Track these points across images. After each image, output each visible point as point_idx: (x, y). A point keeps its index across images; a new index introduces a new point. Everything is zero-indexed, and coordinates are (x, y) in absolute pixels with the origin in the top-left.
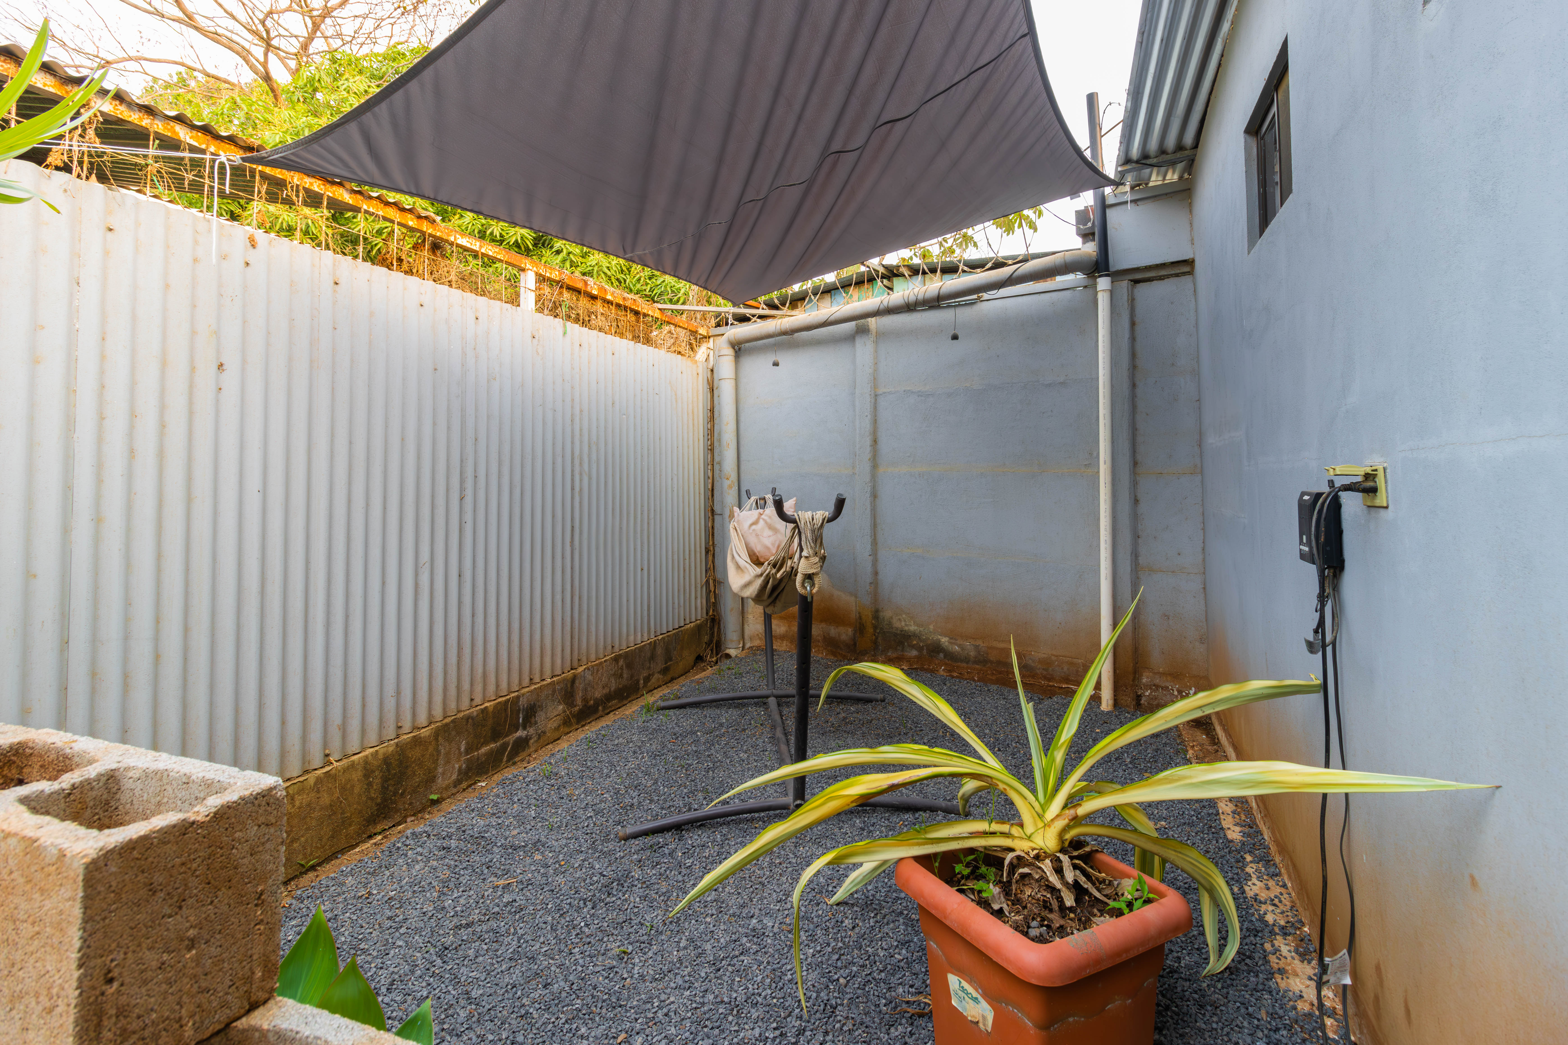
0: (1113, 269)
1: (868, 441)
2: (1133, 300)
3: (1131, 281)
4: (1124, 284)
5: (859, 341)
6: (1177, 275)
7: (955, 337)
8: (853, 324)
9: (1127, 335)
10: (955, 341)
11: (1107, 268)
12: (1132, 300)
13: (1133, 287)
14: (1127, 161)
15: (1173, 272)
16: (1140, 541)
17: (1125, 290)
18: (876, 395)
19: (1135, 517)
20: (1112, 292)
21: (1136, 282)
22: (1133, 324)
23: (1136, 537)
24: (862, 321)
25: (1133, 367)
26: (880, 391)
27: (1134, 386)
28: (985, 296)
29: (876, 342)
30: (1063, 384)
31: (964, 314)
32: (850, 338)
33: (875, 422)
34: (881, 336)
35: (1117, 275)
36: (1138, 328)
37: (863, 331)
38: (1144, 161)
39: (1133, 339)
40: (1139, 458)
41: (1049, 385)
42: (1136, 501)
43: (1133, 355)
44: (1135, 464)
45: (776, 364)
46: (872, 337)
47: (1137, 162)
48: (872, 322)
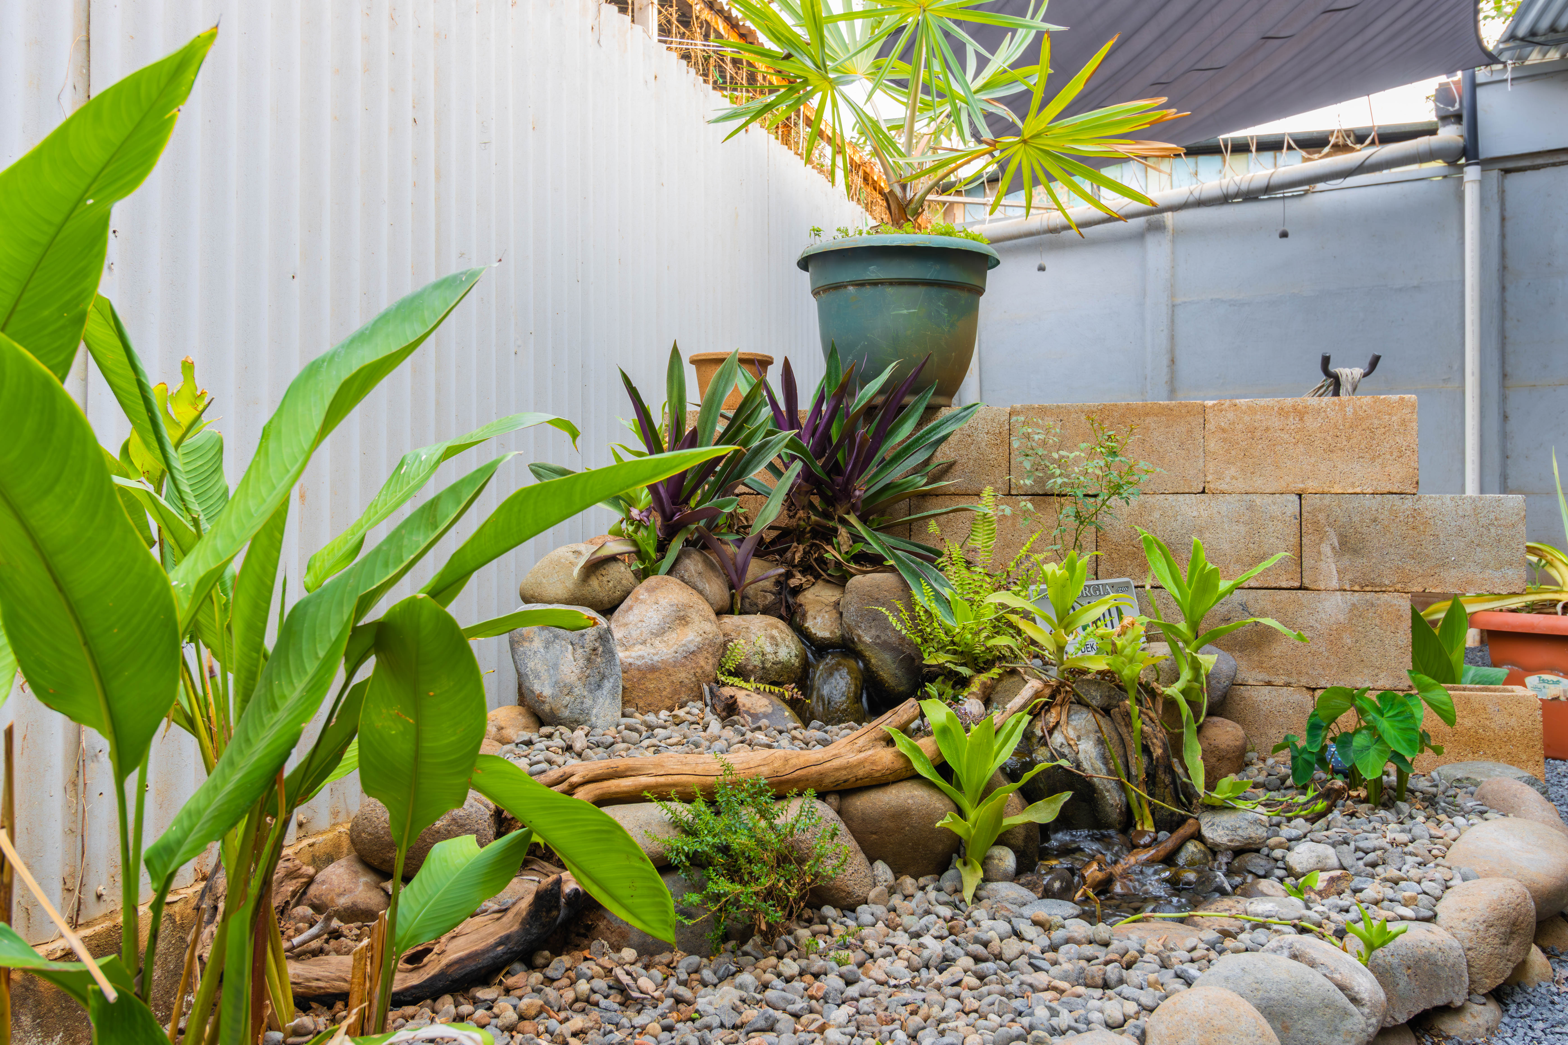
0: (1482, 156)
1: (1165, 361)
2: (1503, 191)
3: (1502, 170)
4: (1494, 174)
5: (1151, 241)
6: (1554, 165)
7: (1284, 235)
8: (1142, 220)
9: (1496, 231)
10: (1284, 239)
11: (1476, 156)
12: (1502, 193)
13: (1503, 178)
14: (1512, 37)
15: (1551, 161)
16: (1509, 461)
17: (1495, 180)
18: (1173, 306)
19: (1504, 436)
20: (1482, 183)
21: (1507, 171)
22: (1503, 219)
23: (1505, 457)
24: (1157, 216)
25: (1503, 268)
26: (1178, 301)
27: (1503, 289)
28: (1320, 186)
29: (1173, 241)
30: (1417, 288)
31: (1294, 207)
32: (1139, 237)
33: (1172, 338)
34: (1180, 234)
35: (1487, 164)
36: (1509, 224)
37: (1157, 228)
38: (1532, 38)
39: (1503, 236)
40: (1509, 369)
41: (1401, 290)
42: (1505, 418)
43: (1503, 254)
44: (1505, 376)
45: (1042, 269)
46: (1168, 236)
47: (1522, 39)
48: (1168, 216)
